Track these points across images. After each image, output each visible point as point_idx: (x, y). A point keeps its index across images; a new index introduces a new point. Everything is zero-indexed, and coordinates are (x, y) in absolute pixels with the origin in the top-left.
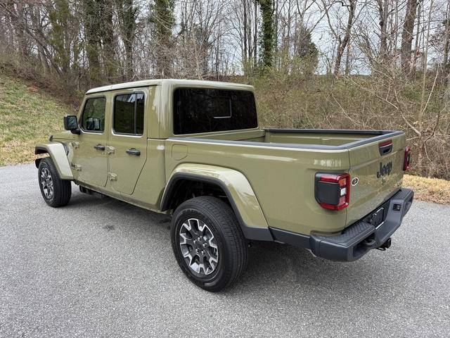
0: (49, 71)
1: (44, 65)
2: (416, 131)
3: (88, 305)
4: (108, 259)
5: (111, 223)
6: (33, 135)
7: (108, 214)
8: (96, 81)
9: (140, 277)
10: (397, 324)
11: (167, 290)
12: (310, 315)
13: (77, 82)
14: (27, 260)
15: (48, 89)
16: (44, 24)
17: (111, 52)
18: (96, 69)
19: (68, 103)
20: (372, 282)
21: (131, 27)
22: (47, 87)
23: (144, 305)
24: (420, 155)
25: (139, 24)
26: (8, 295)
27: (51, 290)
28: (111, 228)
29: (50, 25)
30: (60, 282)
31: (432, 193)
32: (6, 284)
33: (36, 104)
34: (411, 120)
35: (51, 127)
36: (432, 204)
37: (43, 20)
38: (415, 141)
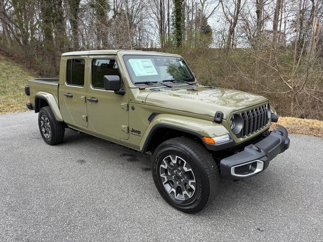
0: (12, 44)
1: (8, 39)
2: (290, 87)
3: (80, 224)
4: (86, 185)
5: (82, 158)
6: (4, 92)
7: (77, 151)
8: (51, 51)
9: (116, 199)
10: (319, 226)
11: (140, 208)
12: (254, 222)
13: (34, 52)
14: (21, 190)
15: (12, 58)
16: (7, 7)
17: (62, 29)
18: (50, 42)
19: (29, 68)
20: (291, 195)
21: (76, 10)
22: (12, 56)
23: (125, 222)
24: (292, 103)
25: (81, 9)
26: (11, 219)
27: (47, 213)
28: (82, 162)
29: (13, 8)
30: (53, 206)
31: (312, 129)
32: (7, 210)
33: (5, 69)
34: (286, 79)
35: (18, 86)
36: (314, 137)
37: (6, 4)
38: (288, 94)
